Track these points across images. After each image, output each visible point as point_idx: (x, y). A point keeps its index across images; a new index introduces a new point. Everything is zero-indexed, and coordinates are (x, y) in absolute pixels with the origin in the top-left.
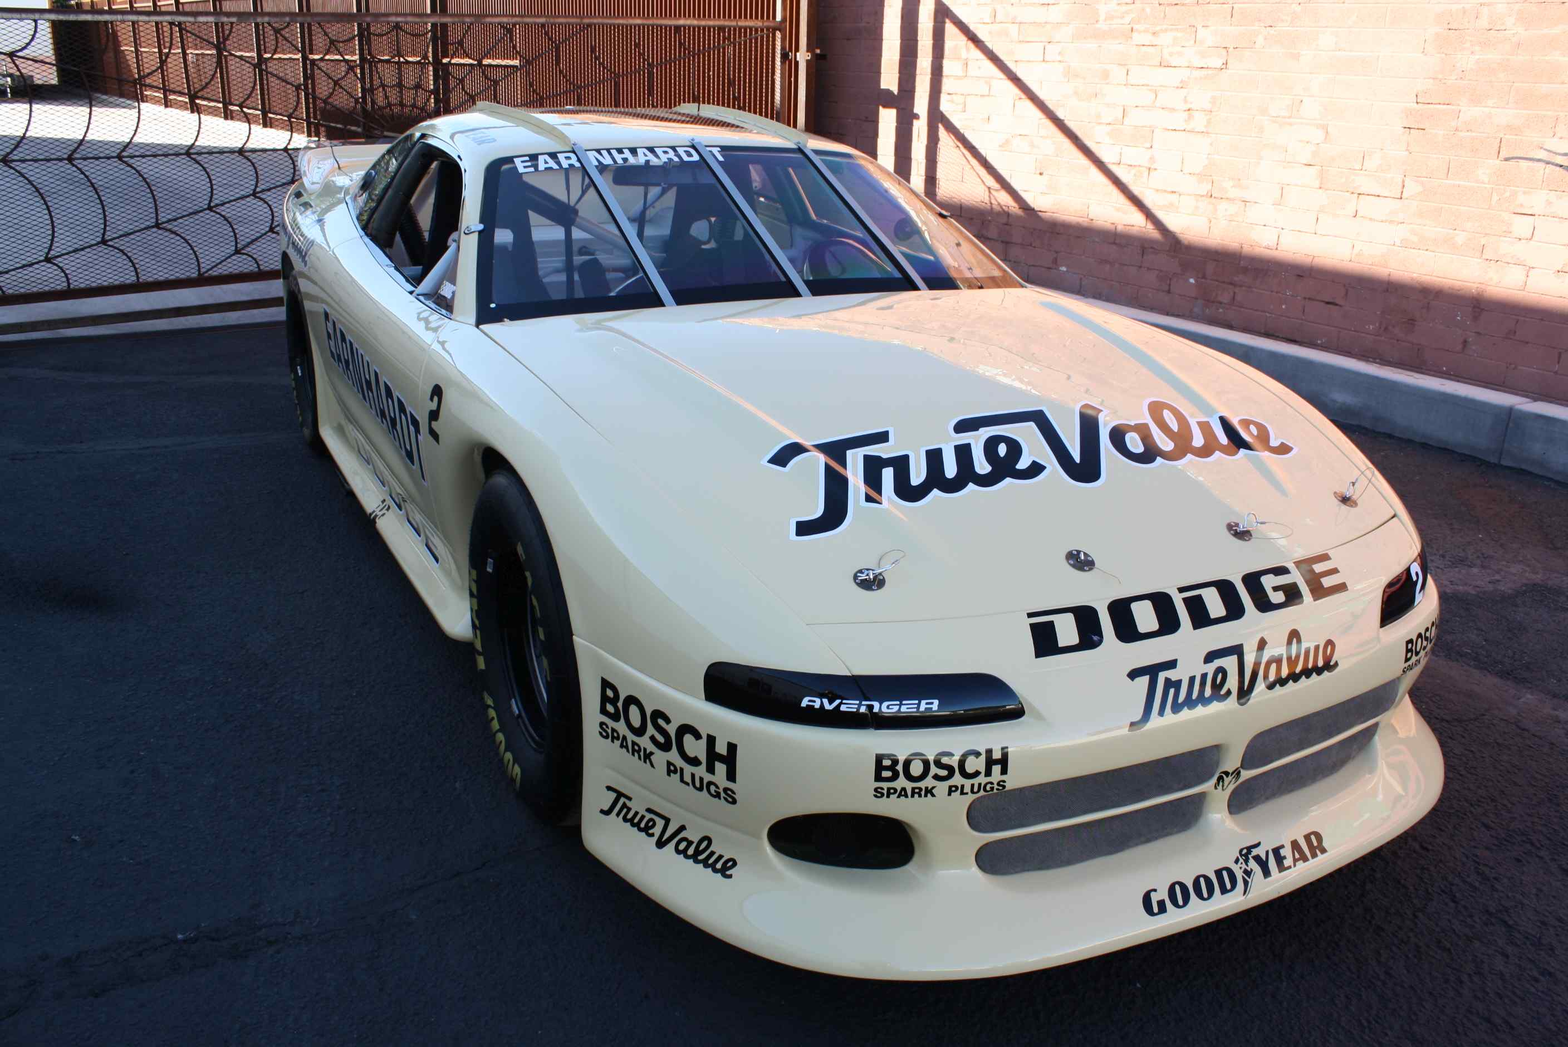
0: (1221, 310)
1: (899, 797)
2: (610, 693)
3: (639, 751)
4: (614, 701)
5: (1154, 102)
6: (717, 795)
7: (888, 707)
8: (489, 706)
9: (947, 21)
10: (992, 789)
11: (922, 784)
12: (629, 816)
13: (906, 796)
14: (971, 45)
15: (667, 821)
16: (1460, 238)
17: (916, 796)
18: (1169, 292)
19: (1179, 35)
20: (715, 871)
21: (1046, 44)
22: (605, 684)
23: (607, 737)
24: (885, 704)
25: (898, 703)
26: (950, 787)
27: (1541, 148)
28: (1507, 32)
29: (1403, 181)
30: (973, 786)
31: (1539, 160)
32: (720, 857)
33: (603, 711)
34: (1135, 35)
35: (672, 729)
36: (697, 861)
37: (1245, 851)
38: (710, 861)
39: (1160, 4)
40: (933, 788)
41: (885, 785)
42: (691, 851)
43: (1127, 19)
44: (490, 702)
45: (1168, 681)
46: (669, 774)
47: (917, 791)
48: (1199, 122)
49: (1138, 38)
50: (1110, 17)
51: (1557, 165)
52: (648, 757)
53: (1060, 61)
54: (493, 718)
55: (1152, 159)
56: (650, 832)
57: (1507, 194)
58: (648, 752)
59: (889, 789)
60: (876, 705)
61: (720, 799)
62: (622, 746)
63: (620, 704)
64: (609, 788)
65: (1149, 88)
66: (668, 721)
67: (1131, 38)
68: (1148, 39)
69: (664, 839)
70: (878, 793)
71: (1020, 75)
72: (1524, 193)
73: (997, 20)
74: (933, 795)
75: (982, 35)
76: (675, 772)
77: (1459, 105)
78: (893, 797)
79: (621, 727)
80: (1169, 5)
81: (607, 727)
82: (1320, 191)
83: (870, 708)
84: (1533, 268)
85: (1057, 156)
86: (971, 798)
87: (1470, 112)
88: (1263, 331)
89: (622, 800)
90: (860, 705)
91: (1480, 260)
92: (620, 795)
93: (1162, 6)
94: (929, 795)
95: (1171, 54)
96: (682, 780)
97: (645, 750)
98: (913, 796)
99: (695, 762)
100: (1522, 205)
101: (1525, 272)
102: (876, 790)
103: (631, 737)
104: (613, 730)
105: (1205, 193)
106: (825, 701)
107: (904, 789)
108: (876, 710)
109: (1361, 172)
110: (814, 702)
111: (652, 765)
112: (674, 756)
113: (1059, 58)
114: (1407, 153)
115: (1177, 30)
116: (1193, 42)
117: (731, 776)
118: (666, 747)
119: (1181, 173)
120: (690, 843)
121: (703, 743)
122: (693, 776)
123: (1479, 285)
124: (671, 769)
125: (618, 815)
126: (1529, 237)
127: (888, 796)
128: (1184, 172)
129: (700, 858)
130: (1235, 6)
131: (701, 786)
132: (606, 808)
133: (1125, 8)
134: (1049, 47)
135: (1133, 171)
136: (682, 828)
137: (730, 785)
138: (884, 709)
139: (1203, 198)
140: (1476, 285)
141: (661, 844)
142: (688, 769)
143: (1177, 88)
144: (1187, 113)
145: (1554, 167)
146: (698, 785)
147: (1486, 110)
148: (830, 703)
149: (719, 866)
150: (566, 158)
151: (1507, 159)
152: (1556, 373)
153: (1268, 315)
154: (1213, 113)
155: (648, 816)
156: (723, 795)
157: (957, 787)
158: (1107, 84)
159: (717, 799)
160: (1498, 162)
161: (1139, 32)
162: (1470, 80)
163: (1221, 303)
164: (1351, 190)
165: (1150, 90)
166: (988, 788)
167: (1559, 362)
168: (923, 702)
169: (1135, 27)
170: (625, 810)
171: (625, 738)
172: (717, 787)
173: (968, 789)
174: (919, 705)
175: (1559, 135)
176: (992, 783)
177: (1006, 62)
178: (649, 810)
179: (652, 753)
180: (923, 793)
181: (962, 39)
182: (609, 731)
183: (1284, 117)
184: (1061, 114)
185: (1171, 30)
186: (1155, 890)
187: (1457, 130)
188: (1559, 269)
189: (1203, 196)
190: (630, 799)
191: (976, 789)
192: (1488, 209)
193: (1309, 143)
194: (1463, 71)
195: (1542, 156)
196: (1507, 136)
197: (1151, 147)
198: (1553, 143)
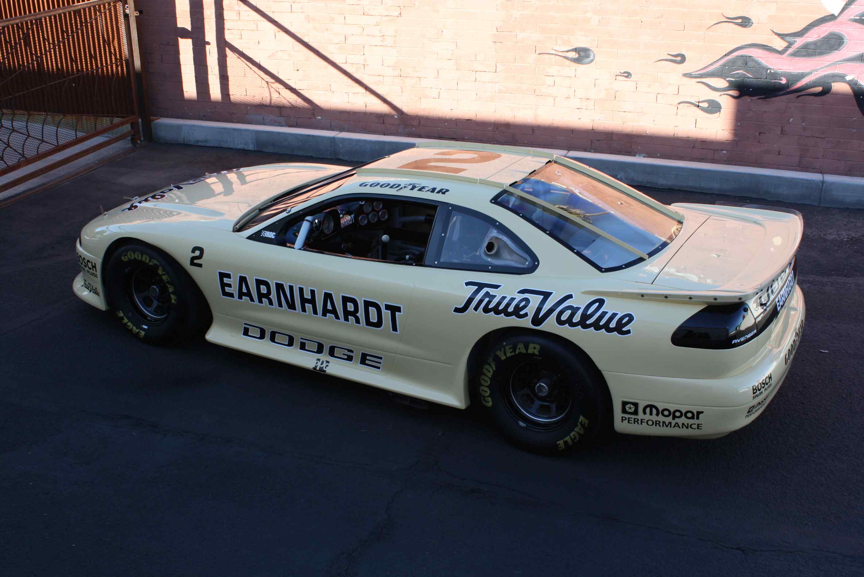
0: (414, 129)
5: (362, 32)
18: (384, 123)
21: (292, 3)
27: (552, 49)
28: (531, 3)
29: (496, 65)
31: (552, 54)
48: (389, 41)
51: (560, 56)
53: (302, 12)
55: (365, 60)
57: (542, 68)
65: (359, 25)
67: (345, 1)
68: (355, 2)
71: (276, 19)
72: (548, 67)
77: (516, 32)
82: (457, 71)
84: (556, 97)
85: (307, 60)
87: (521, 35)
88: (437, 136)
91: (535, 96)
95: (369, 10)
100: (548, 72)
105: (398, 75)
109: (477, 61)
113: (302, 10)
114: (496, 53)
116: (381, 3)
119: (383, 66)
126: (553, 85)
134: (294, 5)
135: (355, 66)
139: (397, 77)
143: (375, 25)
144: (382, 37)
145: (558, 56)
147: (528, 34)
151: (539, 54)
152: (572, 138)
153: (439, 129)
154: (397, 37)
158: (333, 24)
160: (535, 55)
162: (519, 22)
163: (413, 126)
164: (472, 70)
165: (360, 27)
167: (572, 133)
175: (558, 43)
183: (435, 39)
184: (306, 39)
187: (516, 43)
188: (567, 97)
189: (396, 76)
192: (534, 75)
193: (448, 50)
194: (515, 18)
195: (554, 52)
196: (538, 45)
197: (364, 54)
198: (556, 48)
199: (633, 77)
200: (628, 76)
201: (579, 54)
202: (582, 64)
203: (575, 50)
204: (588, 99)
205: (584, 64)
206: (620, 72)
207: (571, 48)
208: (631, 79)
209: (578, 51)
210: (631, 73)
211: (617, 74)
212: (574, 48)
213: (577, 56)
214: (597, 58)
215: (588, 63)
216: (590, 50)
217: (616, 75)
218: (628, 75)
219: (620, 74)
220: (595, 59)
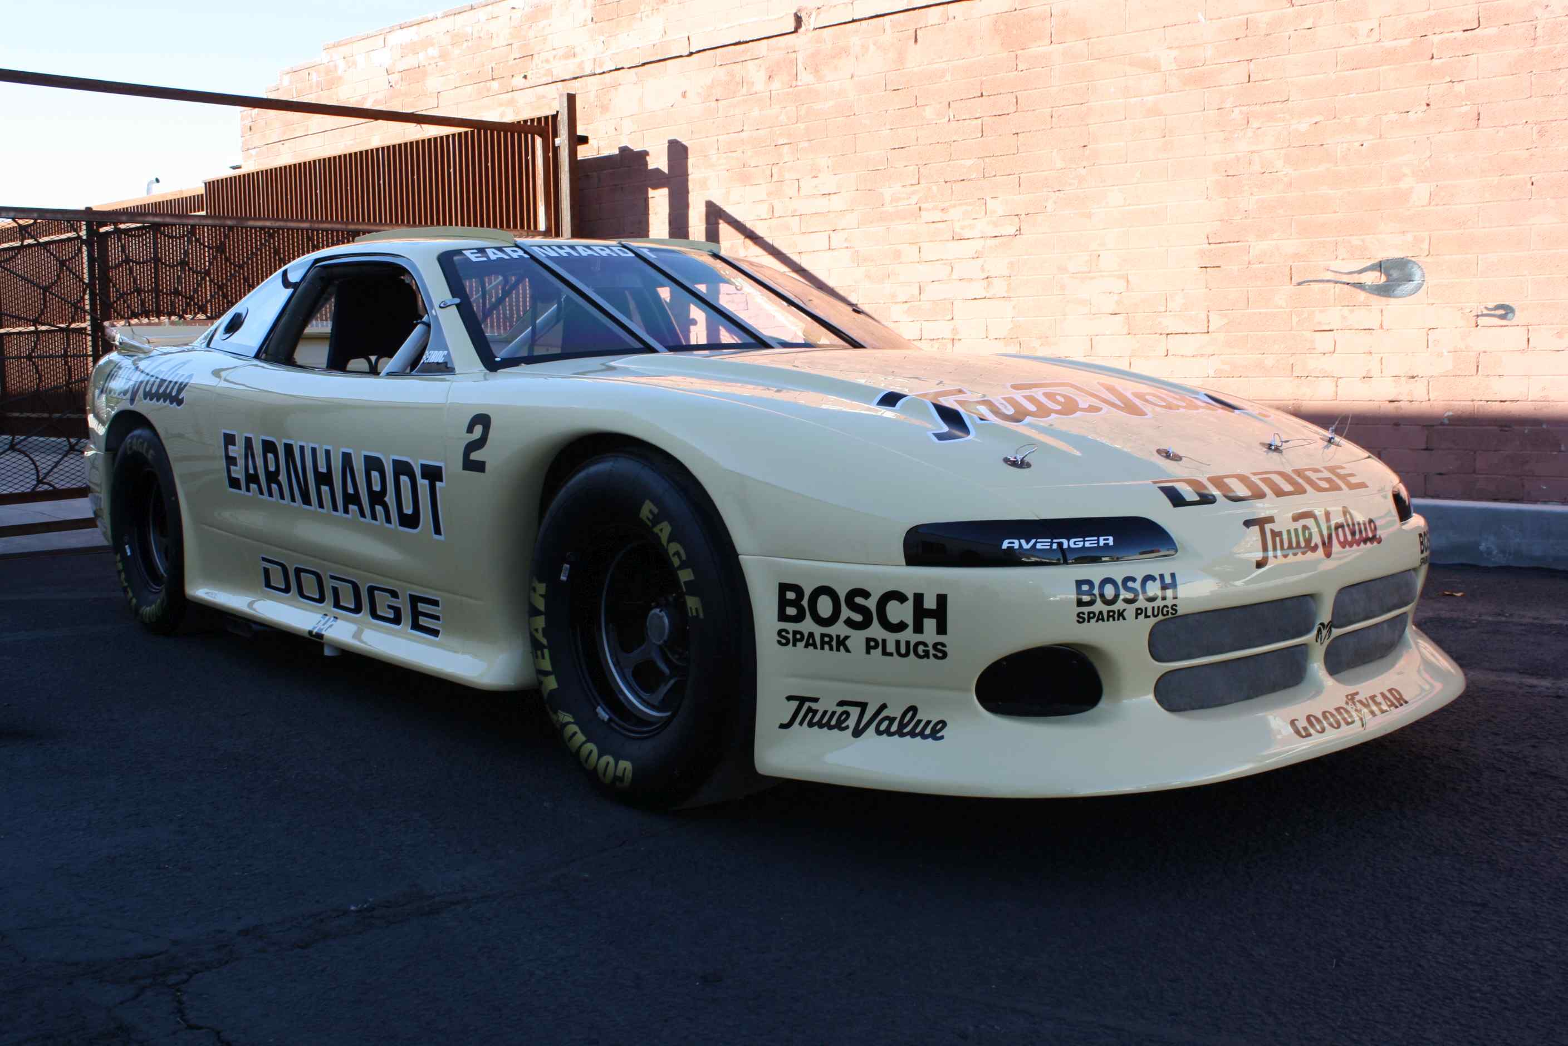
1: (1097, 621)
2: (791, 595)
3: (829, 643)
4: (796, 603)
5: (950, 275)
6: (927, 655)
7: (1075, 543)
8: (569, 723)
9: (721, 221)
10: (1168, 611)
11: (1115, 607)
12: (816, 720)
13: (1103, 620)
14: (748, 242)
15: (863, 706)
16: (1270, 361)
17: (1111, 619)
19: (970, 208)
20: (924, 737)
21: (832, 232)
22: (783, 588)
23: (787, 644)
24: (1072, 541)
25: (1082, 539)
26: (1137, 609)
27: (1328, 270)
28: (1278, 174)
29: (1208, 316)
30: (1153, 608)
31: (1328, 281)
32: (928, 722)
33: (783, 617)
34: (923, 213)
35: (871, 604)
36: (902, 735)
37: (1350, 697)
38: (918, 730)
39: (946, 182)
40: (1124, 610)
41: (1086, 609)
42: (894, 728)
43: (914, 199)
44: (568, 718)
45: (1272, 531)
46: (868, 652)
47: (1111, 614)
48: (999, 287)
49: (926, 216)
50: (895, 199)
52: (842, 643)
53: (847, 247)
54: (575, 733)
55: (955, 330)
56: (844, 725)
57: (1306, 315)
58: (842, 638)
59: (1089, 613)
60: (1065, 542)
61: (928, 657)
62: (806, 646)
63: (805, 603)
64: (790, 698)
65: (942, 262)
66: (866, 594)
67: (920, 217)
68: (937, 216)
69: (861, 727)
70: (1081, 618)
71: (805, 265)
72: (1321, 312)
73: (776, 215)
74: (1124, 619)
75: (760, 231)
76: (876, 647)
77: (1248, 241)
78: (1093, 621)
79: (808, 625)
80: (955, 181)
81: (787, 632)
82: (1129, 336)
83: (1060, 545)
84: (1340, 378)
86: (1152, 621)
87: (1259, 246)
89: (807, 705)
90: (1052, 543)
91: (1291, 379)
92: (802, 700)
93: (947, 184)
94: (1121, 618)
95: (962, 228)
96: (885, 653)
97: (838, 637)
98: (1108, 620)
99: (901, 627)
100: (1320, 323)
101: (1334, 383)
102: (1078, 615)
103: (818, 630)
104: (795, 633)
106: (1023, 542)
107: (1101, 613)
108: (1065, 546)
109: (1168, 313)
110: (1013, 543)
111: (847, 650)
112: (876, 630)
113: (846, 245)
114: (1208, 290)
115: (966, 204)
116: (983, 213)
117: (942, 629)
118: (865, 624)
119: (988, 339)
120: (892, 720)
121: (910, 604)
122: (898, 643)
123: (1294, 402)
124: (871, 645)
125: (801, 723)
126: (1332, 349)
127: (1089, 621)
128: (989, 338)
129: (905, 731)
130: (1021, 175)
131: (905, 651)
132: (786, 721)
133: (909, 189)
134: (833, 234)
135: (936, 345)
136: (884, 707)
137: (941, 639)
138: (1072, 546)
140: (1291, 402)
141: (857, 733)
142: (891, 638)
143: (973, 258)
144: (985, 281)
145: (1342, 285)
146: (903, 651)
147: (1274, 242)
148: (1028, 542)
149: (928, 732)
150: (512, 251)
151: (1299, 284)
154: (1012, 278)
155: (840, 710)
156: (932, 652)
157: (1140, 609)
158: (900, 263)
159: (925, 660)
160: (1291, 287)
161: (927, 210)
162: (1254, 218)
164: (1160, 332)
165: (945, 264)
166: (1165, 613)
168: (1101, 539)
169: (923, 206)
170: (810, 715)
171: (811, 635)
172: (925, 645)
173: (1149, 613)
174: (1098, 540)
175: (1340, 257)
176: (1167, 606)
177: (788, 255)
178: (841, 704)
179: (847, 638)
180: (1116, 616)
181: (740, 238)
182: (790, 636)
183: (1084, 273)
185: (961, 205)
186: (1297, 720)
187: (1249, 263)
188: (1364, 375)
190: (815, 700)
191: (1156, 613)
192: (1291, 330)
193: (1112, 294)
194: (1246, 211)
195: (1329, 276)
196: (1295, 264)
197: (953, 319)
198: (1337, 265)
199: (1519, 317)
200: (1507, 314)
201: (1388, 275)
202: (1394, 297)
203: (1379, 266)
204: (1413, 377)
205: (1400, 297)
206: (1486, 308)
207: (1369, 264)
208: (1514, 322)
209: (1385, 269)
210: (1514, 306)
211: (1479, 314)
212: (1376, 261)
213: (1383, 279)
214: (1431, 281)
215: (1410, 295)
216: (1414, 262)
217: (1478, 316)
218: (1505, 311)
219: (1485, 312)
220: (1425, 283)
